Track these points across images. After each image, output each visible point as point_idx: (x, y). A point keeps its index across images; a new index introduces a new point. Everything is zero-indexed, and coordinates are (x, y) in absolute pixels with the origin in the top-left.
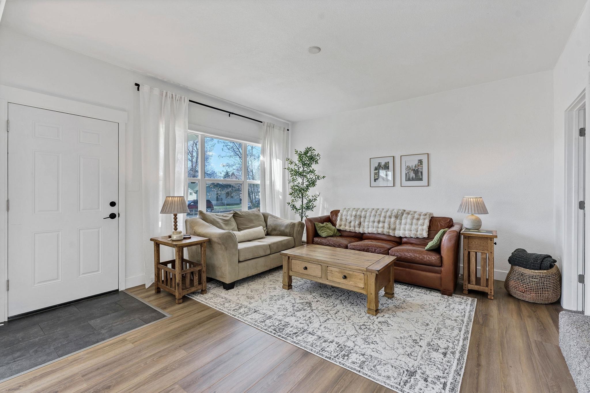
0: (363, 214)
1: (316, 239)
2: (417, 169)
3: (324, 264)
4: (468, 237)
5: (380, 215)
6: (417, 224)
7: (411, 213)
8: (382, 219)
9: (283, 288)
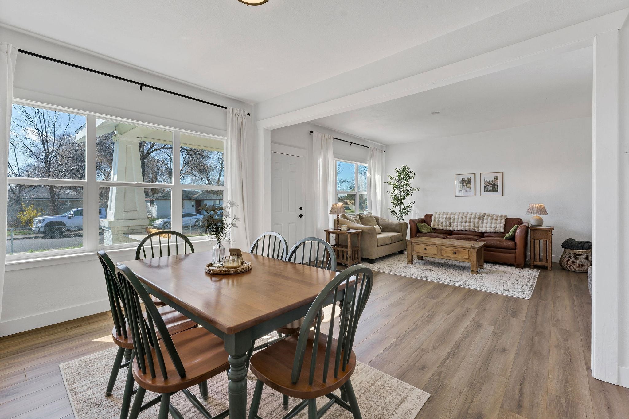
0: (452, 216)
1: (418, 234)
2: (494, 184)
3: (439, 246)
4: (534, 230)
5: (466, 217)
6: (496, 223)
7: (491, 215)
8: (468, 220)
9: (407, 263)
